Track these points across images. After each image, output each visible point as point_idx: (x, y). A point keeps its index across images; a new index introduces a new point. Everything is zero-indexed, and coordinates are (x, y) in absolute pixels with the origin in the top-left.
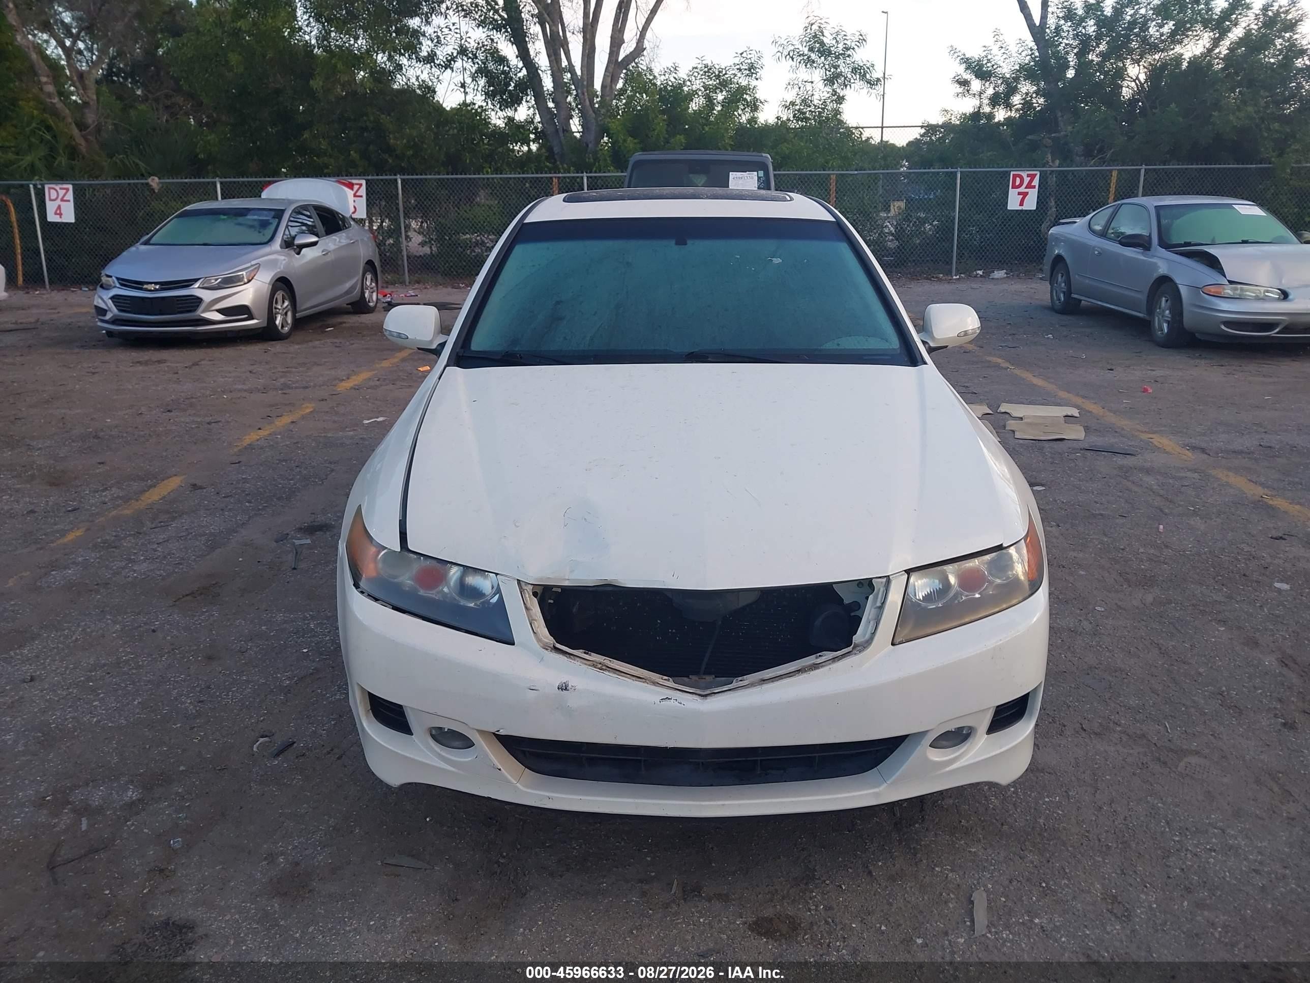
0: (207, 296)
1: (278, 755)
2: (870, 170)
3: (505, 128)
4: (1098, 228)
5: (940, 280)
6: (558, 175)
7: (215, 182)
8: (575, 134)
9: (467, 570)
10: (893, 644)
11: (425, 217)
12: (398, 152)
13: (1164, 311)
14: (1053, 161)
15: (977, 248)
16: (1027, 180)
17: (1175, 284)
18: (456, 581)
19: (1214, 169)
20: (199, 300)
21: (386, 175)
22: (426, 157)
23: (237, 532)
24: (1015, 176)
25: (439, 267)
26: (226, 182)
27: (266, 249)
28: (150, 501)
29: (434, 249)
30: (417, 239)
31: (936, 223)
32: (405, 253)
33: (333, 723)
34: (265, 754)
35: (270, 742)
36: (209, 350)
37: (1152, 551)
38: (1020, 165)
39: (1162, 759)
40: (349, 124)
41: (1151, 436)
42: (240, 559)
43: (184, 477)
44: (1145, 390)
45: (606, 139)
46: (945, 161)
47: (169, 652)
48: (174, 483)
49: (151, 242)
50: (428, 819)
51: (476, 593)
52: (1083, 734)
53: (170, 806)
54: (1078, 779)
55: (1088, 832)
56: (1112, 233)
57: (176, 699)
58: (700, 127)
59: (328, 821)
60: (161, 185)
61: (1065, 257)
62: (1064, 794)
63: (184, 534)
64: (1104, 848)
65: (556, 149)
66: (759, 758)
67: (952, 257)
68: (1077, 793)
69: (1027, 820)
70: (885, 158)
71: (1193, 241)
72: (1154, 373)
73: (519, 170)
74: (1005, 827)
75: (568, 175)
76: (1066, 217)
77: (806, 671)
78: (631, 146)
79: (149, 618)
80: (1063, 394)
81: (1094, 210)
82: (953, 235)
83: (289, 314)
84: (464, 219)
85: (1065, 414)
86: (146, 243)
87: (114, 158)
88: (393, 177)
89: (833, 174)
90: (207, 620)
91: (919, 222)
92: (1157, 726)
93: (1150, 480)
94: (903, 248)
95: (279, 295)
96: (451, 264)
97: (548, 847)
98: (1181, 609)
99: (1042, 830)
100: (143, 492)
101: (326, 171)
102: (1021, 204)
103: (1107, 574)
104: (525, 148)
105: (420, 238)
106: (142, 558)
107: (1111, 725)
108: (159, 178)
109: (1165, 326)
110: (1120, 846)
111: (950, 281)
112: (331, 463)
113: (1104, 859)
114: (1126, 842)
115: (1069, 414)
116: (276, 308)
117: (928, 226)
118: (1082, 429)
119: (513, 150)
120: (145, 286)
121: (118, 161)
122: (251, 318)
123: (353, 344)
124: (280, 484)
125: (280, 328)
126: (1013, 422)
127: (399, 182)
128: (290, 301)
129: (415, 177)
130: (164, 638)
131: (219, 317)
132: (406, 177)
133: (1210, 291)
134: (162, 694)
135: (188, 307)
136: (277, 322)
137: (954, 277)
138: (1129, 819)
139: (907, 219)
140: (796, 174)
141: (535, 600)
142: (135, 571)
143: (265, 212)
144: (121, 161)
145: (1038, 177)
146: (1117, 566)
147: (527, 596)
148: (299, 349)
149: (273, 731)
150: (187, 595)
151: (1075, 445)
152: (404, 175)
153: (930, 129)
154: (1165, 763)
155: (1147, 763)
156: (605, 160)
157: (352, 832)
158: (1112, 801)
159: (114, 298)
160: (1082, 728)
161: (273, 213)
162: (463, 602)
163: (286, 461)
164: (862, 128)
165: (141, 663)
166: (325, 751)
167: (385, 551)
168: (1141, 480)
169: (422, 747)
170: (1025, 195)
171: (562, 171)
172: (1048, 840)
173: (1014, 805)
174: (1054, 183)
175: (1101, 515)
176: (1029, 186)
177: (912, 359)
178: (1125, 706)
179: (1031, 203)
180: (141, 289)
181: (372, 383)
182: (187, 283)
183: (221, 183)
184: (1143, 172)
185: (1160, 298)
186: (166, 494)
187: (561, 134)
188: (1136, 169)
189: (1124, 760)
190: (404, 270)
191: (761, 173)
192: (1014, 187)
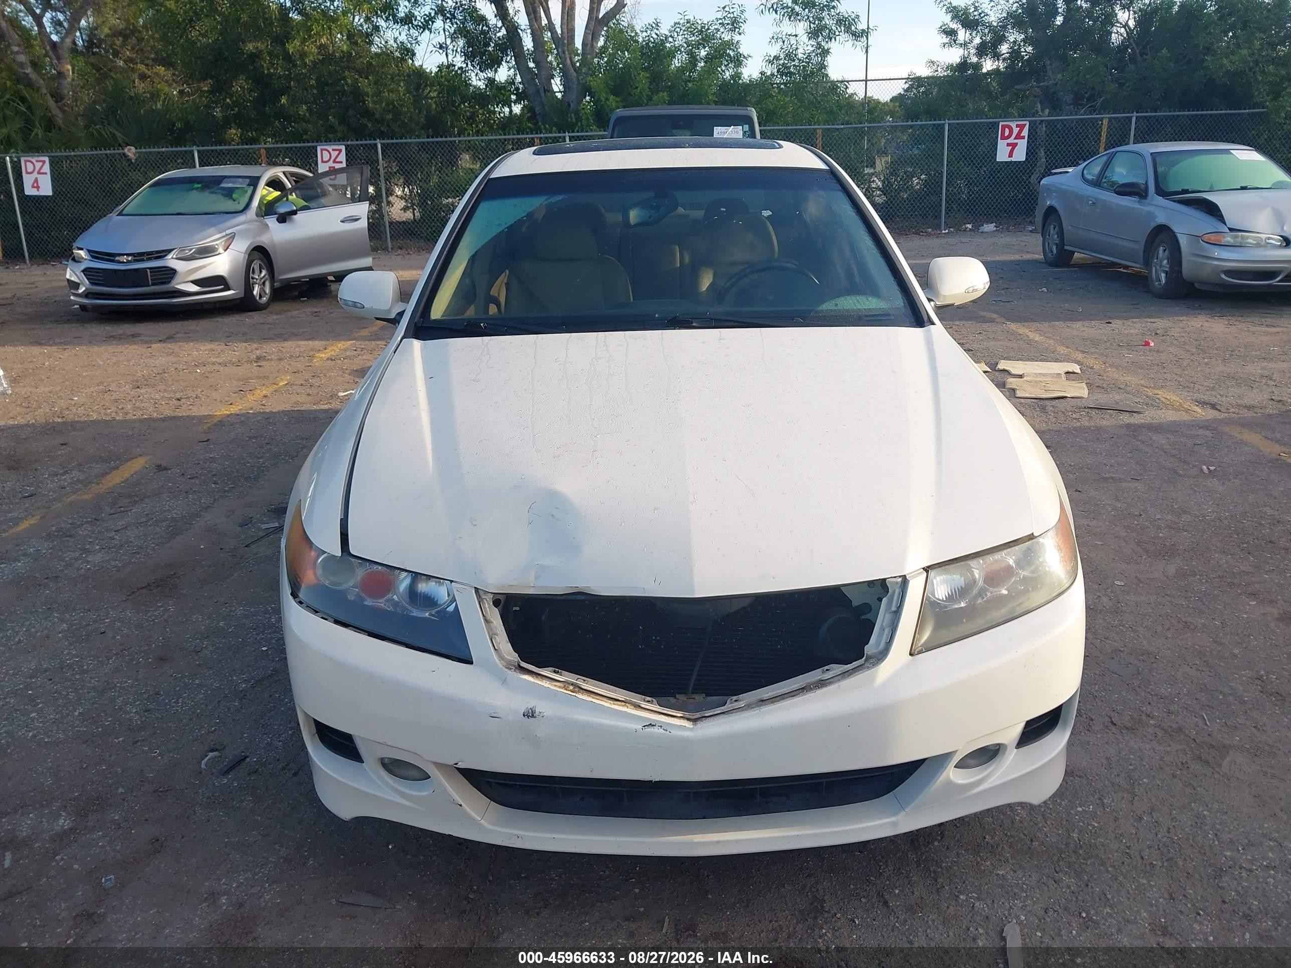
0: (180, 266)
1: (228, 772)
2: (856, 124)
3: (486, 89)
4: (1089, 177)
5: (929, 235)
6: (539, 136)
7: (193, 151)
8: (557, 94)
9: (416, 576)
10: (911, 654)
11: (407, 183)
12: (377, 116)
13: (1161, 261)
14: (1043, 110)
15: (966, 201)
16: (1016, 131)
17: (1174, 233)
18: (406, 588)
19: (1206, 115)
20: (172, 272)
21: (366, 140)
22: (406, 121)
23: (200, 516)
24: (1004, 127)
25: (421, 232)
26: (203, 151)
27: (242, 218)
28: (111, 484)
29: (417, 214)
30: (399, 204)
31: (923, 177)
32: (386, 219)
33: (290, 732)
34: (214, 771)
35: (221, 757)
36: (185, 323)
37: (1170, 517)
38: (1007, 116)
39: (1203, 758)
40: (326, 89)
41: (1156, 392)
42: (202, 547)
43: (148, 458)
44: (1147, 344)
45: (588, 98)
46: (932, 112)
47: (117, 654)
48: (138, 464)
49: (124, 212)
50: (390, 847)
51: (429, 601)
52: (1114, 729)
53: (104, 836)
54: (1113, 784)
55: (1129, 848)
56: (1105, 182)
57: (120, 709)
58: (683, 84)
59: (279, 850)
60: (137, 155)
61: (1058, 208)
62: (1098, 801)
63: (144, 520)
64: (1148, 867)
65: (538, 110)
66: (759, 786)
67: (941, 211)
68: (1113, 800)
69: (1059, 835)
70: (870, 112)
71: (1190, 188)
72: (1154, 325)
73: (500, 132)
74: (1035, 844)
75: (550, 135)
76: (1056, 168)
77: (811, 689)
78: (614, 104)
79: (99, 615)
80: (1062, 350)
81: (1085, 160)
82: (941, 188)
83: (268, 284)
84: (445, 183)
85: (1066, 370)
86: (120, 214)
87: (91, 129)
88: (372, 142)
89: (819, 129)
90: (162, 616)
91: (907, 176)
92: (1194, 718)
93: (1160, 439)
94: (891, 202)
95: (256, 265)
96: (434, 229)
97: (524, 878)
98: (1207, 581)
99: (1076, 847)
100: (105, 474)
101: (304, 137)
102: (1011, 155)
103: (1124, 544)
104: (507, 110)
105: (403, 204)
106: (97, 547)
107: (1144, 717)
108: (136, 149)
109: (1163, 275)
110: (1165, 864)
111: (939, 236)
112: (302, 439)
113: (1149, 881)
114: (1171, 859)
115: (1071, 370)
116: (253, 278)
117: (915, 181)
118: (1084, 385)
119: (494, 112)
120: (117, 258)
121: (95, 133)
122: (227, 288)
123: (331, 313)
124: (249, 463)
125: (258, 298)
126: (1013, 379)
127: (379, 146)
128: (268, 270)
129: (394, 141)
130: (114, 638)
131: (195, 288)
132: (386, 141)
133: (1210, 239)
134: (106, 702)
135: (161, 279)
136: (255, 293)
137: (943, 232)
138: (1172, 830)
139: (894, 173)
140: (782, 130)
141: (496, 612)
142: (88, 562)
143: (240, 180)
144: (97, 131)
145: (1027, 126)
146: (1134, 534)
147: (487, 606)
148: (277, 319)
149: (225, 743)
150: (142, 588)
151: (1079, 403)
152: (384, 139)
153: (916, 82)
154: (1207, 762)
155: (1186, 762)
156: (588, 119)
157: (305, 864)
158: (1152, 810)
159: (87, 271)
160: (1112, 722)
161: (248, 181)
162: (416, 613)
163: (255, 437)
164: (848, 82)
165: (85, 667)
166: (280, 766)
167: (325, 555)
168: (1151, 439)
169: (374, 778)
170: (1014, 146)
171: (544, 131)
172: (1084, 859)
173: (1043, 816)
174: (1043, 133)
175: (1112, 478)
176: (1019, 137)
177: (918, 319)
178: (1156, 695)
179: (1020, 155)
180: (113, 261)
181: (348, 353)
182: (161, 254)
183: (199, 152)
184: (1134, 120)
185: (1159, 246)
186: (128, 476)
187: (543, 94)
188: (1127, 117)
189: (1161, 759)
190: (386, 237)
191: (746, 127)
192: (1003, 138)
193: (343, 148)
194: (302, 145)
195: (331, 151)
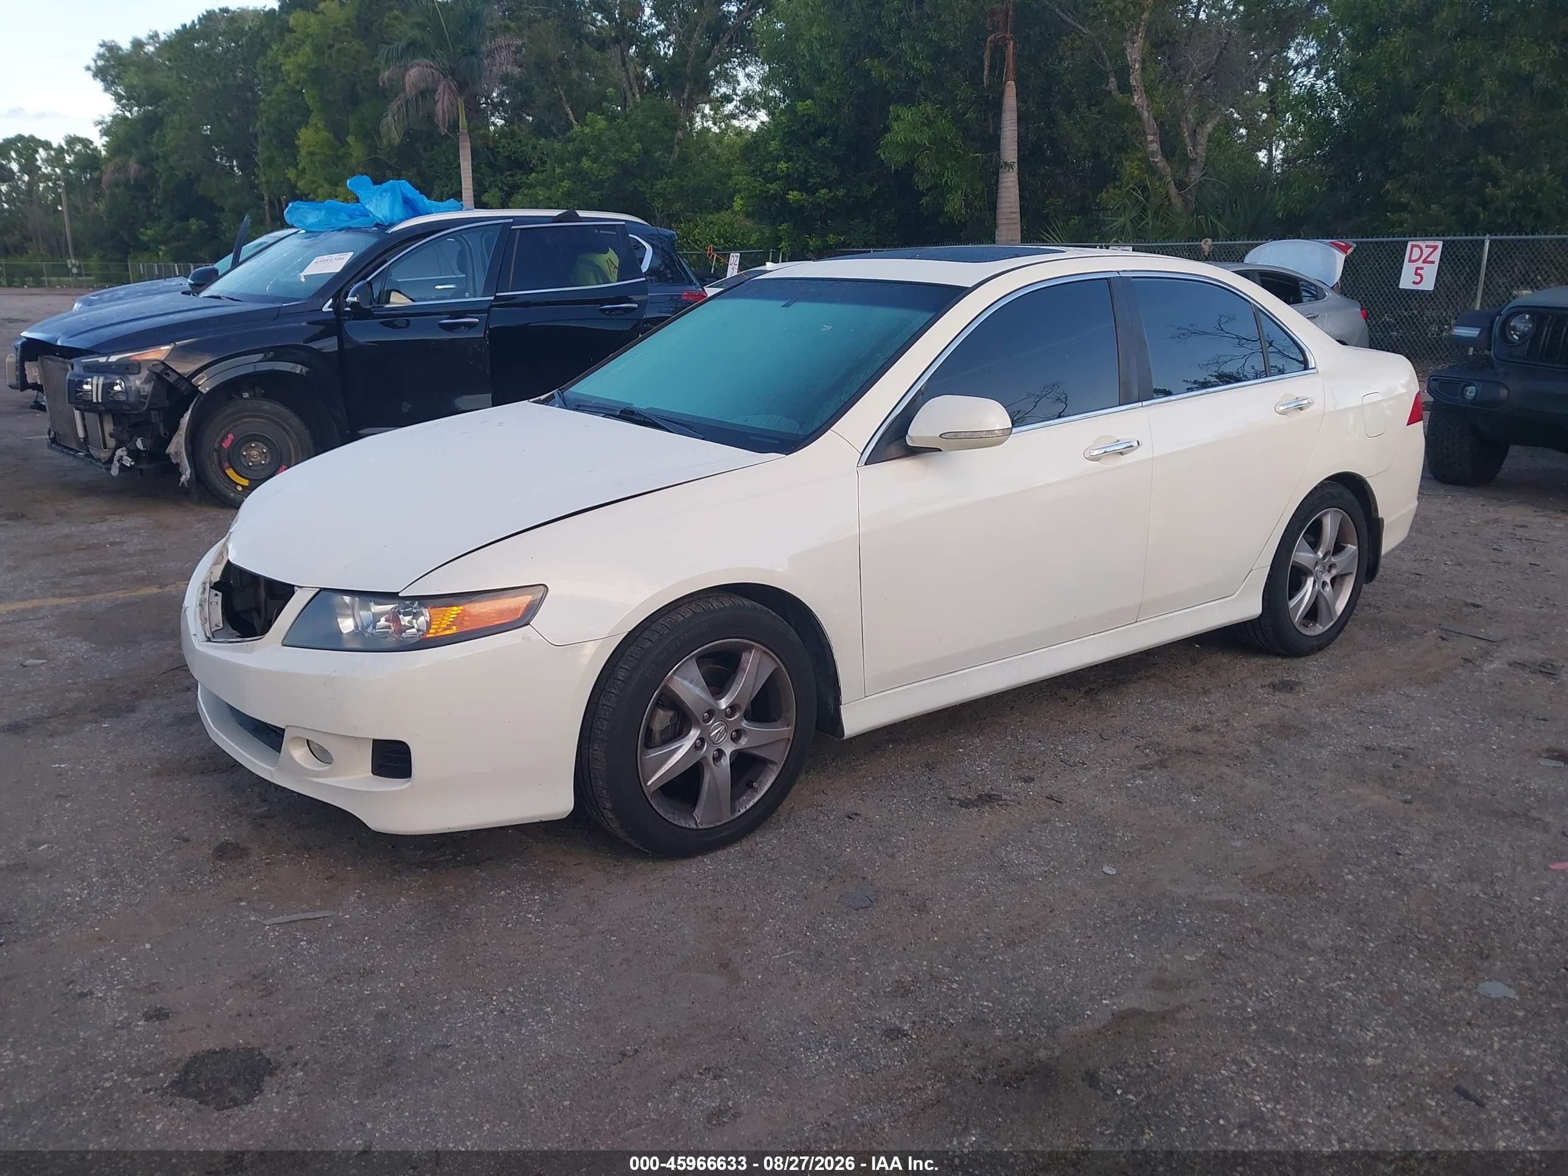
10: (282, 644)
21: (1472, 235)
60: (1212, 248)
88: (1480, 237)
101: (1396, 230)
108: (1214, 241)
127: (1487, 244)
129: (1513, 237)
132: (1500, 237)
152: (1497, 234)
193: (1440, 244)
194: (1391, 239)
195: (1423, 247)
